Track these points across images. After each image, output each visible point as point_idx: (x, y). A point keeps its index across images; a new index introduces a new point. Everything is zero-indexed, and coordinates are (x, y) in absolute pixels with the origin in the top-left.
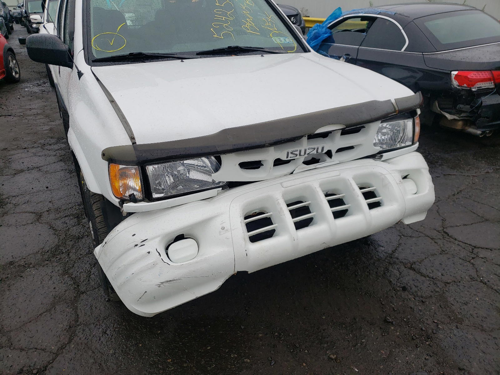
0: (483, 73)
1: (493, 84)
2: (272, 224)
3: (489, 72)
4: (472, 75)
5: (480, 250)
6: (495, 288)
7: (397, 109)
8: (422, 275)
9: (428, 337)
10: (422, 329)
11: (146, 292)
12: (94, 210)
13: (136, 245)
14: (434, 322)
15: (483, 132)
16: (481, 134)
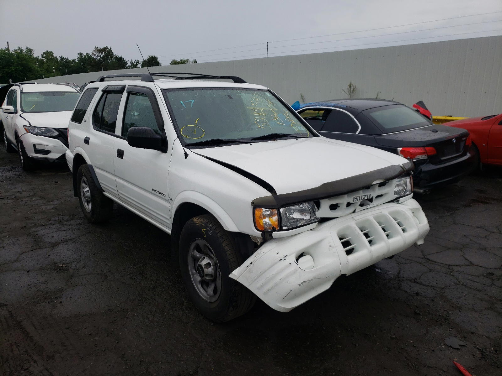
0: (417, 148)
1: (426, 156)
2: (351, 245)
3: (423, 148)
4: (412, 150)
5: (453, 267)
6: (472, 287)
7: (405, 170)
8: (424, 285)
9: (446, 319)
10: (439, 315)
11: (291, 291)
12: (224, 246)
13: (281, 260)
14: (445, 310)
15: (425, 191)
16: (423, 193)
